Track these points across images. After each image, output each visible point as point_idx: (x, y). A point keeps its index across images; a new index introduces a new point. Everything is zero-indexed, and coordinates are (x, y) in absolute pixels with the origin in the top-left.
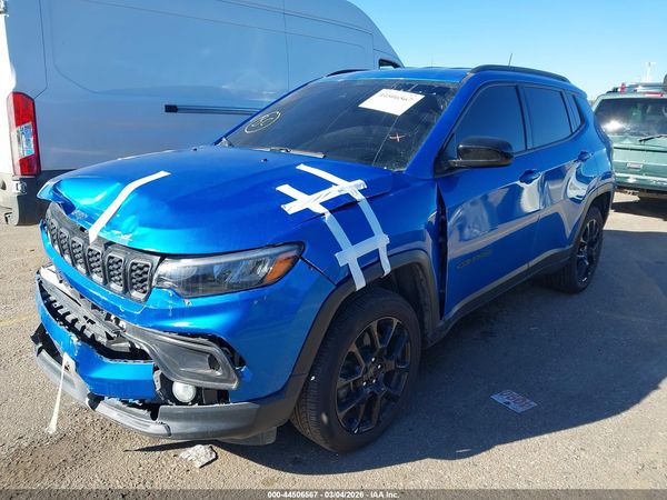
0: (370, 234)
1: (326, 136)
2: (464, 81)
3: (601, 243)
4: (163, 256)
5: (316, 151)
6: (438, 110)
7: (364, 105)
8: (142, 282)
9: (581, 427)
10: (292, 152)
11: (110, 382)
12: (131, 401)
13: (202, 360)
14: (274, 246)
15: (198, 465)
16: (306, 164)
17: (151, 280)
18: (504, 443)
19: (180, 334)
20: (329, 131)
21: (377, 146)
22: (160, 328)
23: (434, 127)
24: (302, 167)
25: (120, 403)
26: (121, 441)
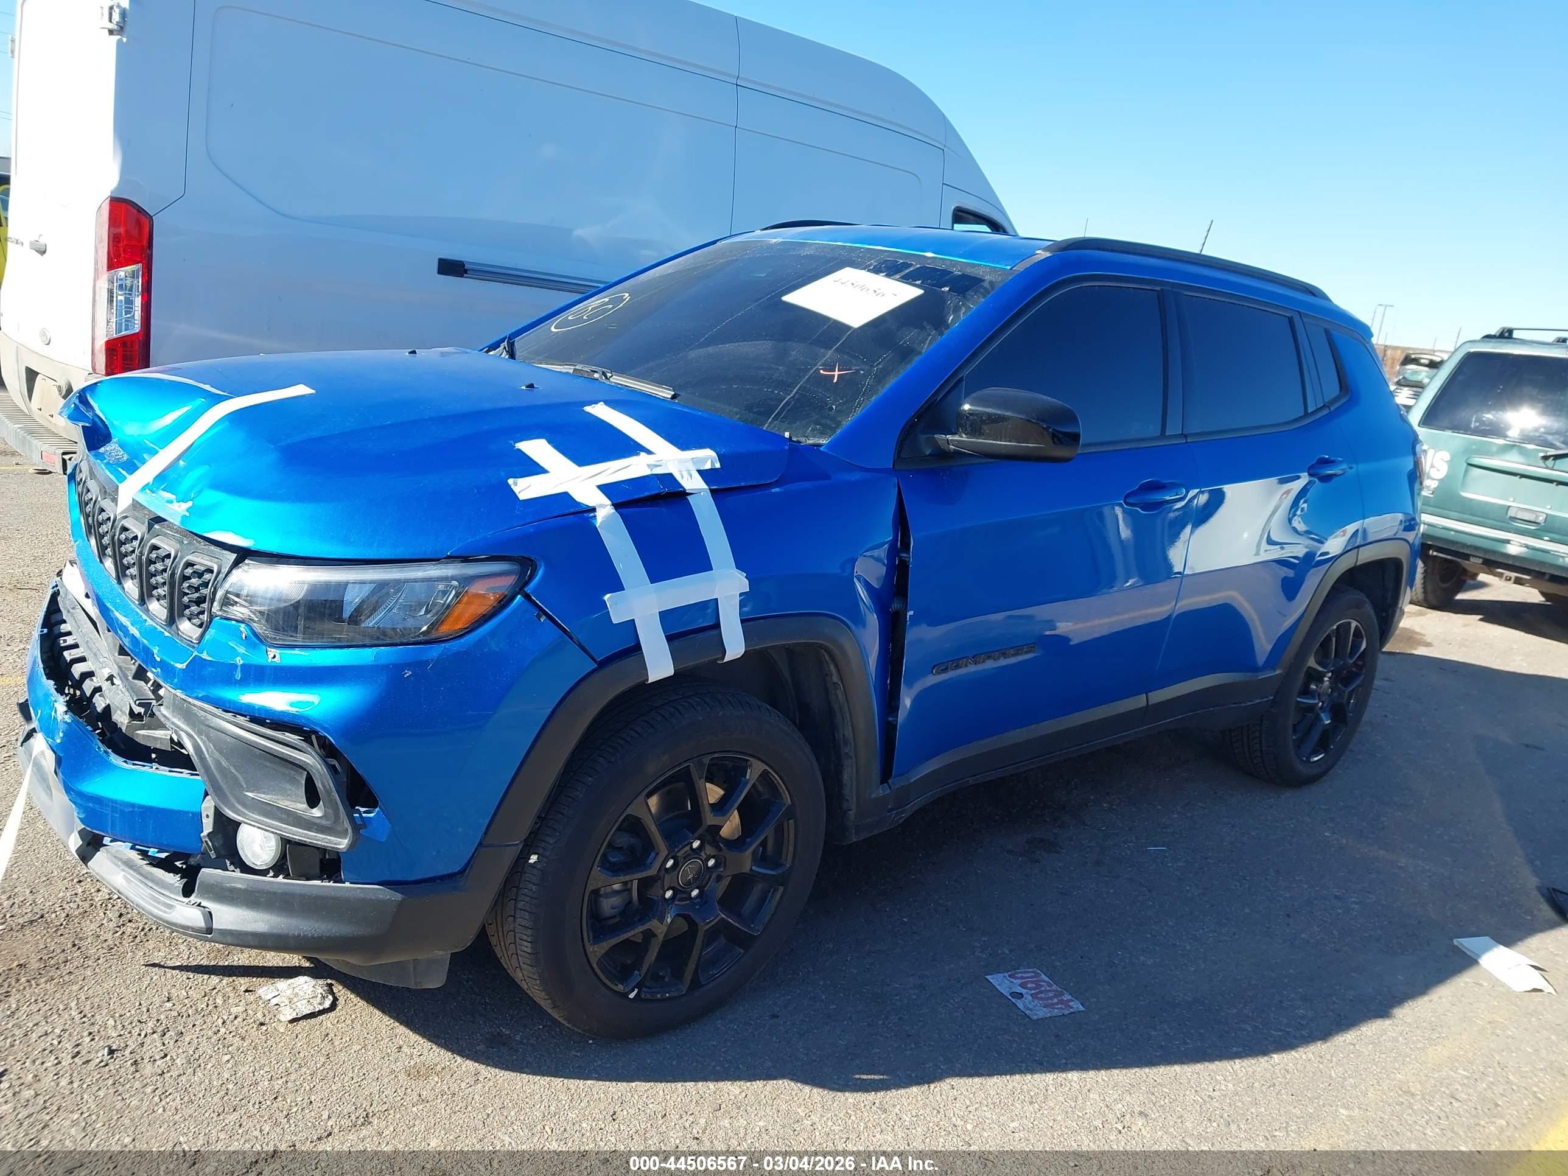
0: (701, 563)
1: (693, 354)
2: (1021, 267)
3: (1371, 678)
4: (243, 555)
5: (660, 382)
6: (940, 324)
7: (794, 298)
8: (199, 601)
9: (1162, 1069)
10: (617, 379)
11: (114, 805)
12: (152, 852)
13: (293, 781)
14: (465, 559)
15: (287, 1014)
16: (611, 403)
17: (213, 600)
18: (971, 1075)
19: (254, 720)
20: (700, 346)
21: (787, 386)
22: (218, 703)
23: (916, 360)
24: (601, 411)
25: (135, 856)
26: (150, 945)
